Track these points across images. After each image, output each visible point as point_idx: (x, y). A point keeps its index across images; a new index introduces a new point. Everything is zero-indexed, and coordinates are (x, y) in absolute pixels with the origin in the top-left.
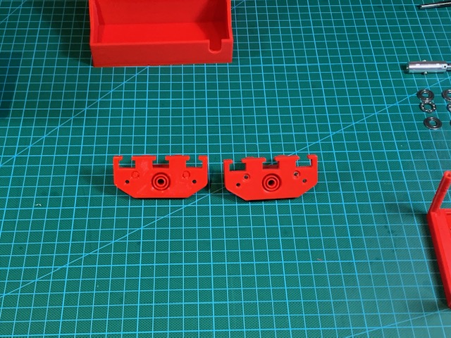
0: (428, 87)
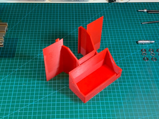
0: (144, 48)
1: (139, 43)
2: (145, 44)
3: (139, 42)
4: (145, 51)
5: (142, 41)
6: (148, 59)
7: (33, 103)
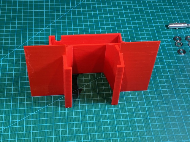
0: (179, 35)
1: (170, 28)
2: (179, 29)
3: (170, 26)
4: (180, 39)
5: (175, 24)
6: (184, 52)
7: (10, 127)
